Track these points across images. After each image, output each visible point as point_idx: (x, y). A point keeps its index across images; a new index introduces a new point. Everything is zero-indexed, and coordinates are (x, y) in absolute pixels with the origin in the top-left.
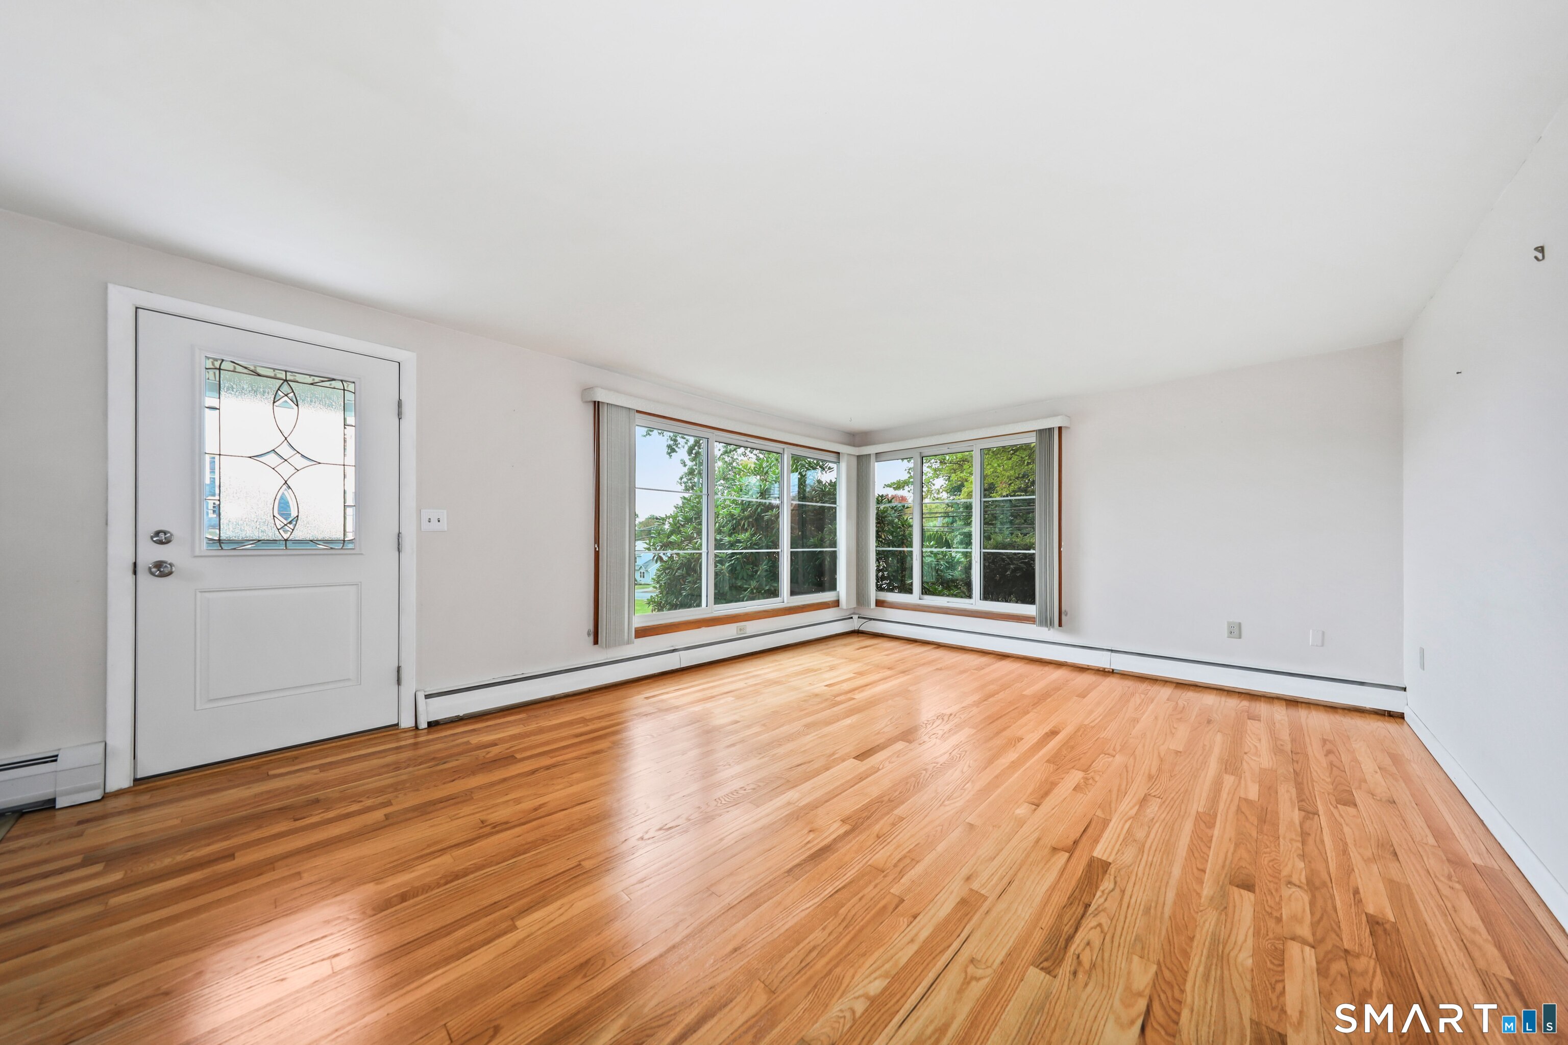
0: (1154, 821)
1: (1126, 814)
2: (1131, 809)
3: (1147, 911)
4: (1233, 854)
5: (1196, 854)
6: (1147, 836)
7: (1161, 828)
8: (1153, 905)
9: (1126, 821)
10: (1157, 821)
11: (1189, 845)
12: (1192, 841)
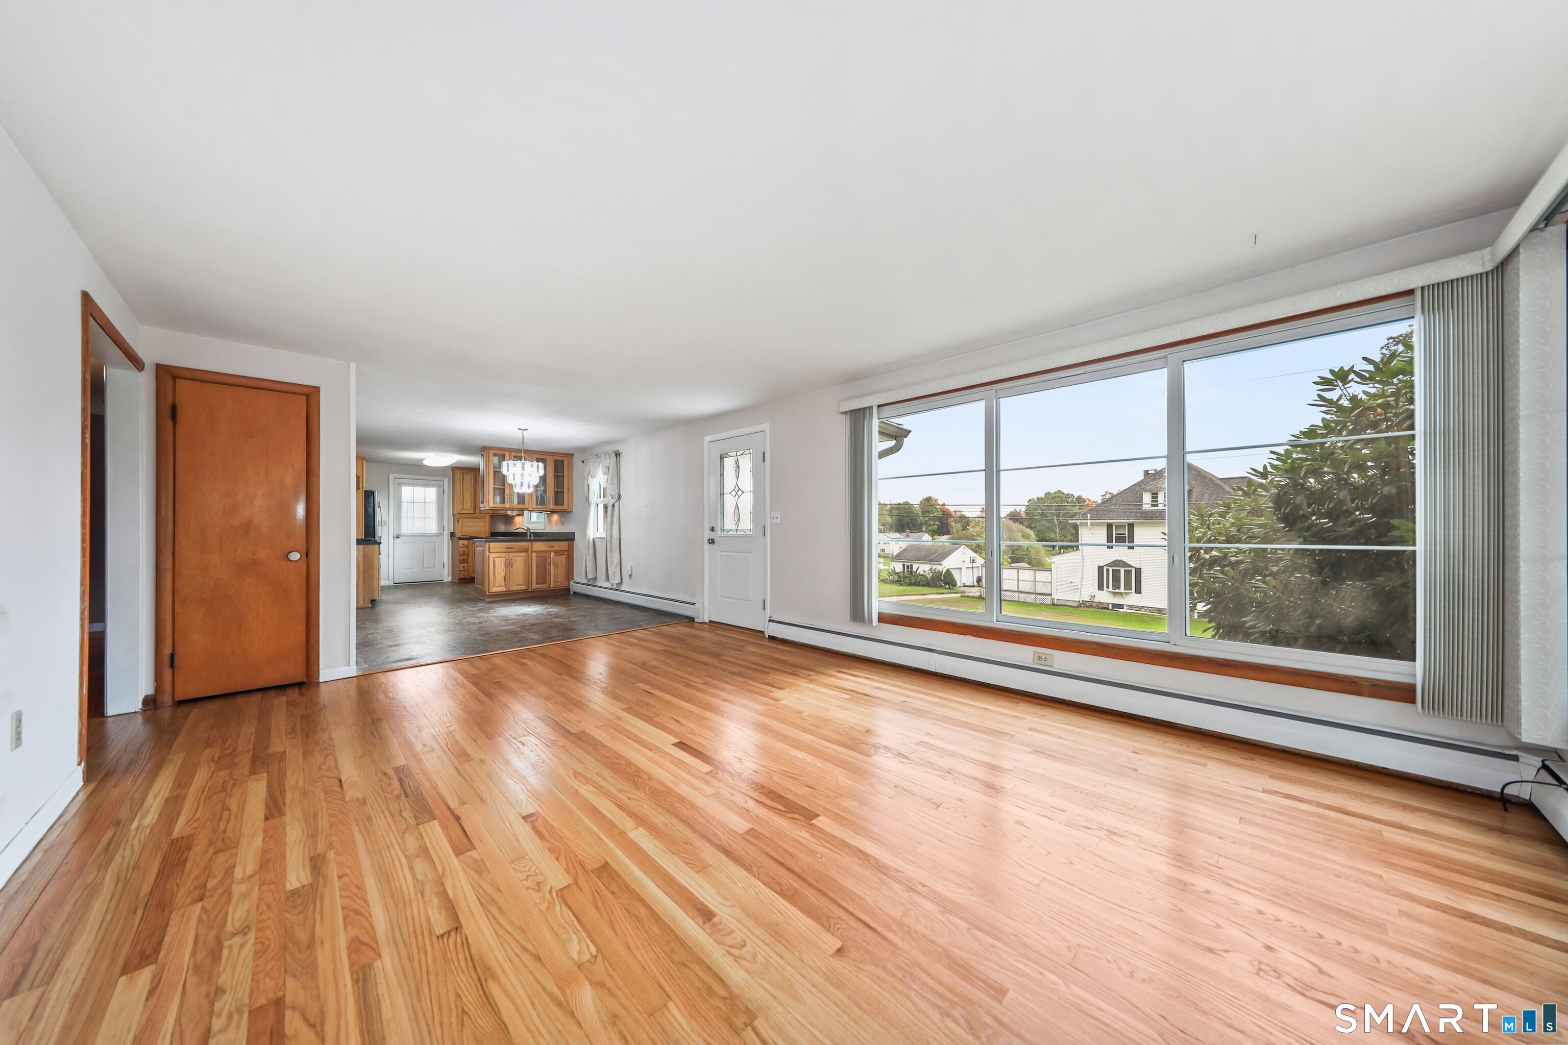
0: (419, 895)
1: (452, 876)
2: (454, 886)
3: (369, 819)
4: (315, 923)
5: (354, 890)
6: (411, 869)
7: (404, 887)
8: (367, 824)
9: (443, 867)
10: (416, 894)
11: (366, 893)
12: (366, 901)
